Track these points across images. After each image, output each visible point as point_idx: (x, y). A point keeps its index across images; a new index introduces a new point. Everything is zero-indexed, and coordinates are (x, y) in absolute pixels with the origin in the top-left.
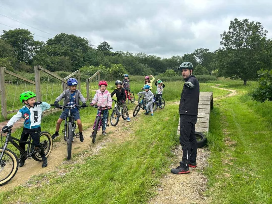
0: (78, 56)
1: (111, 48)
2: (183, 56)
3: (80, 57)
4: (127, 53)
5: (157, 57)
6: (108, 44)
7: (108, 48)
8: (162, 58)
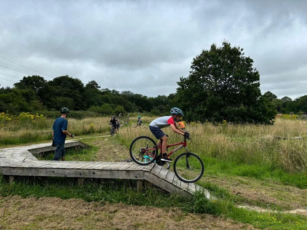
0: (77, 97)
1: (100, 87)
2: (169, 95)
3: (79, 97)
4: (114, 91)
5: (143, 96)
6: (96, 83)
7: (97, 87)
8: (148, 97)
